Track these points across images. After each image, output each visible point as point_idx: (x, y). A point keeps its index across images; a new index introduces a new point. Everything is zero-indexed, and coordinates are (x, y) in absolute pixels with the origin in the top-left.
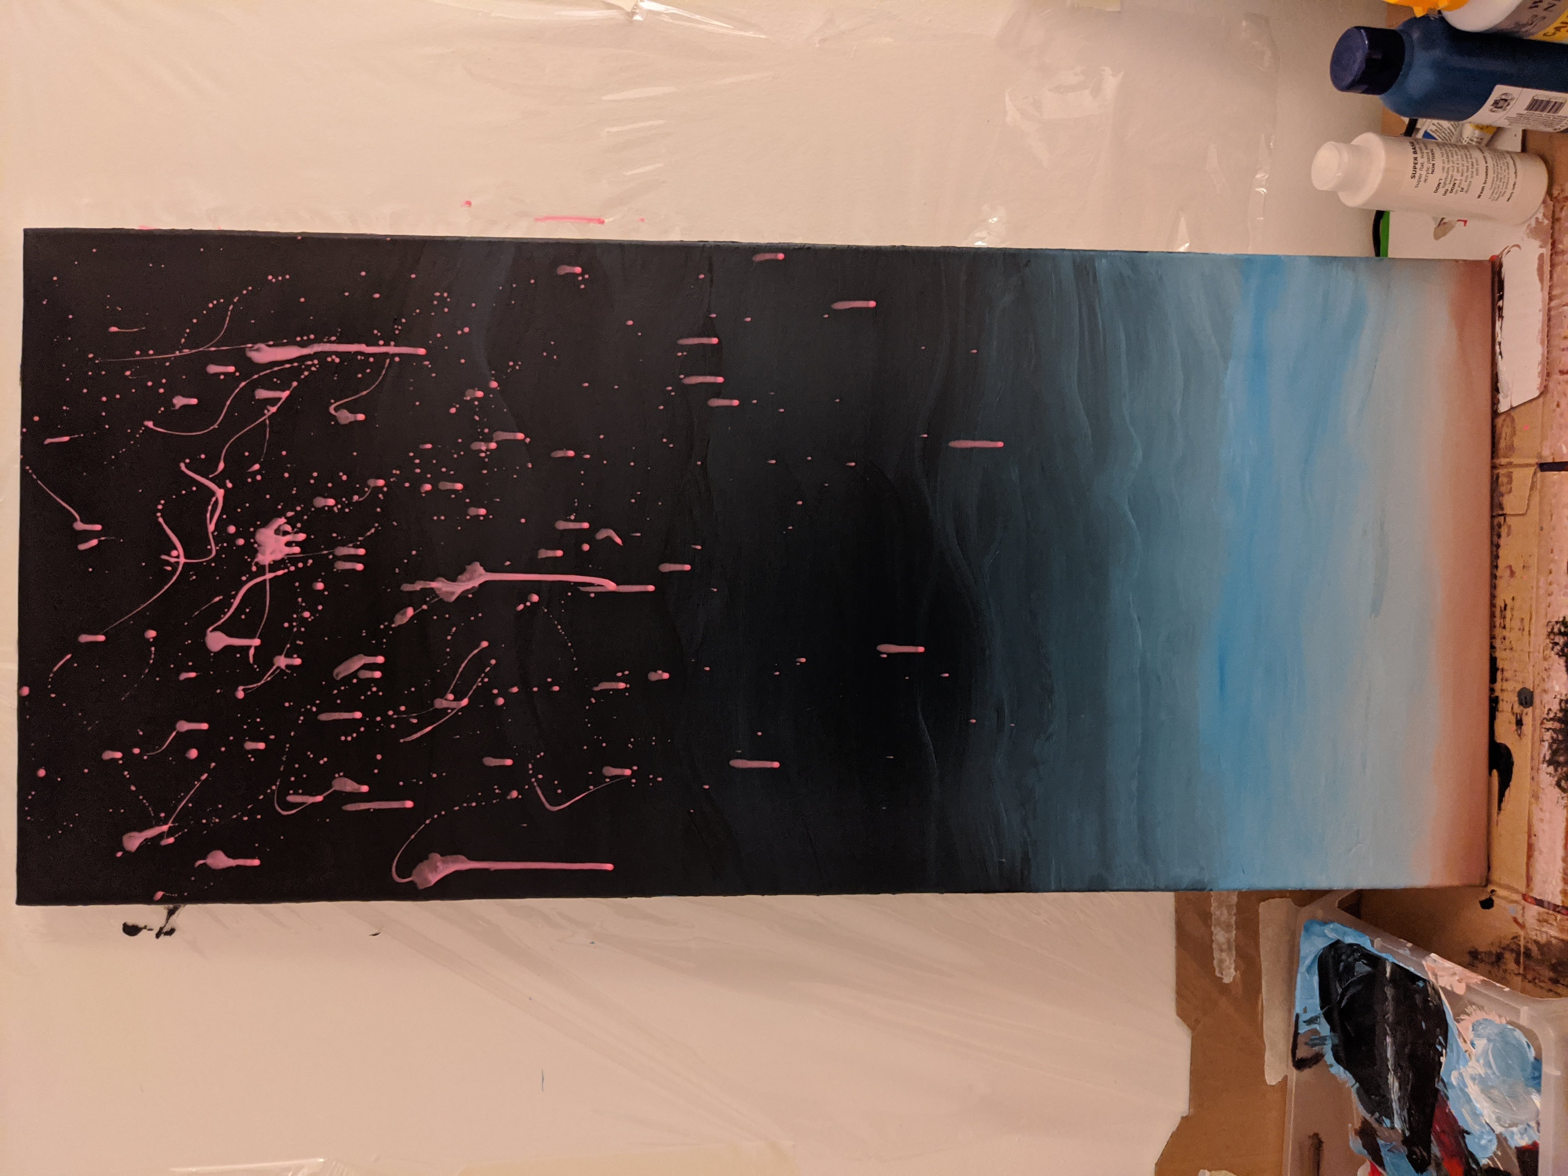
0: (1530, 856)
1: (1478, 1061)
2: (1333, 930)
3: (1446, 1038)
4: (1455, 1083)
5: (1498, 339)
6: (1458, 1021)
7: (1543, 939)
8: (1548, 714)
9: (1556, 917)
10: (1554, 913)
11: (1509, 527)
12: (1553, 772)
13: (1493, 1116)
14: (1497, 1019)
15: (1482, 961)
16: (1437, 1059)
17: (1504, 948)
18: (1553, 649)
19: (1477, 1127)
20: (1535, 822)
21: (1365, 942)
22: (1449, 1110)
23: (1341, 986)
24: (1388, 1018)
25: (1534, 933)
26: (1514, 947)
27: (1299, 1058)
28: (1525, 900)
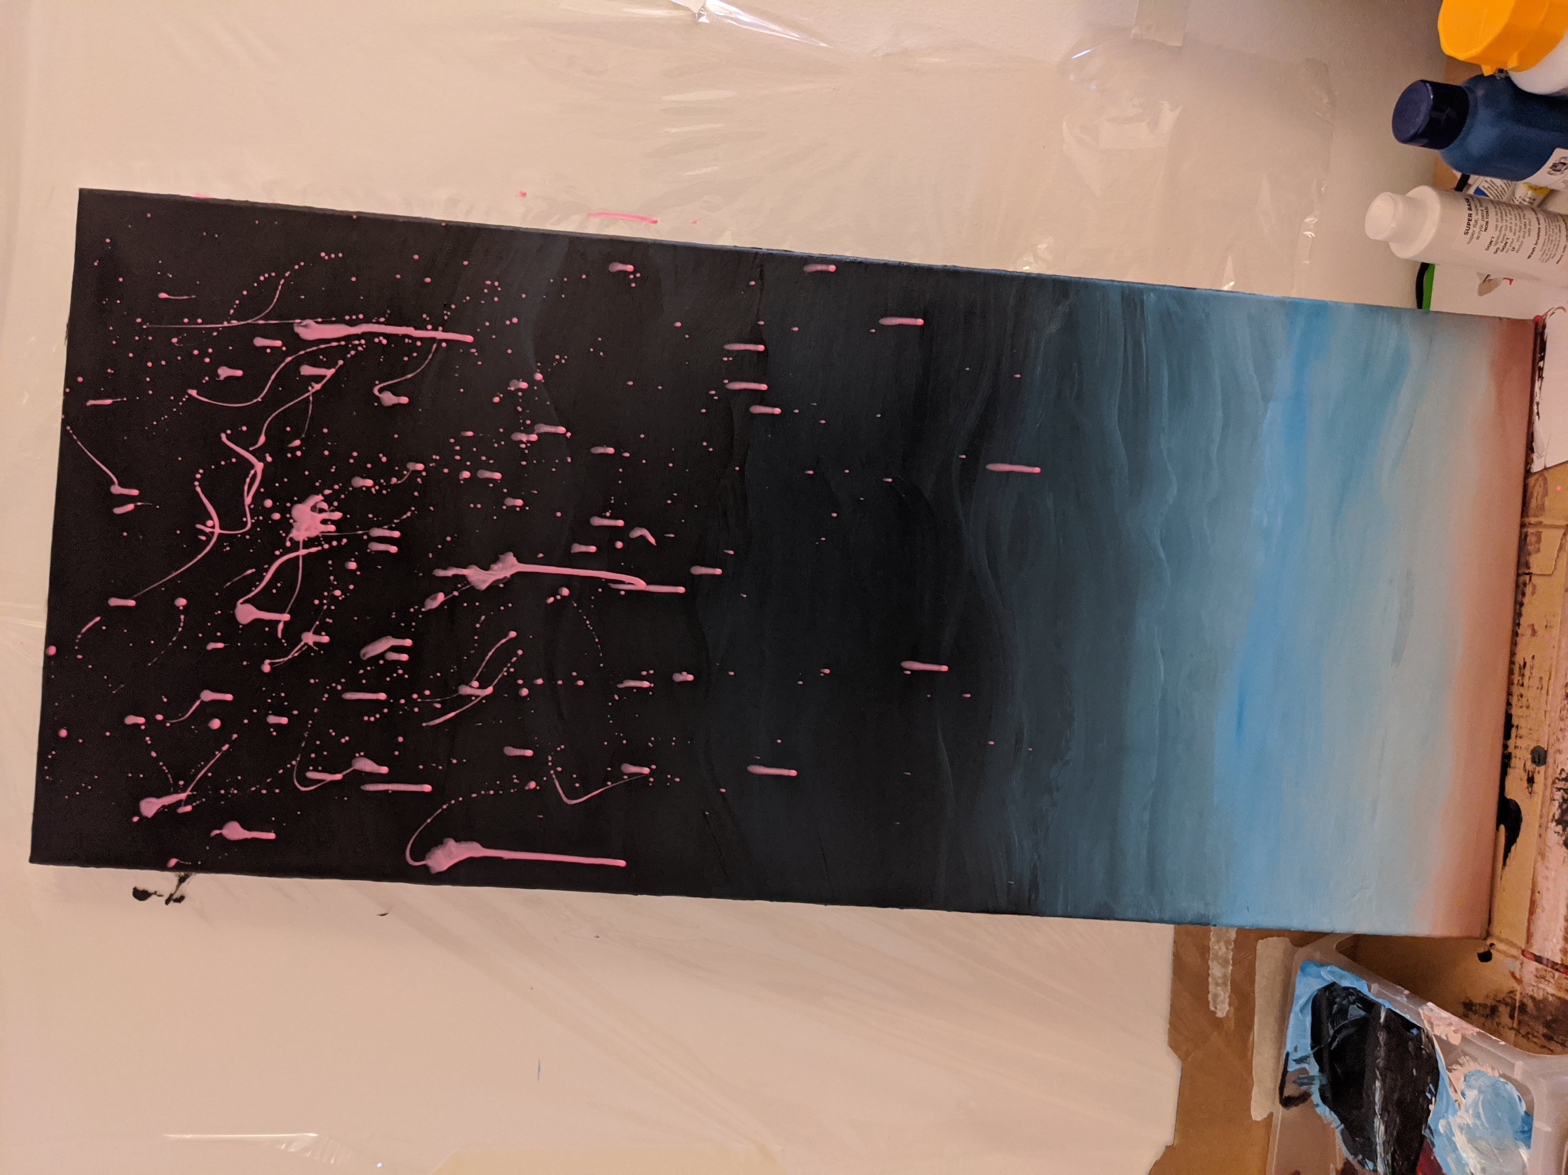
0: (1532, 912)
1: (1467, 1111)
2: (1331, 972)
3: (1436, 1087)
4: (1441, 1130)
5: (1537, 399)
6: (1450, 1071)
7: (1539, 996)
8: (1560, 774)
9: (1554, 975)
10: (1552, 970)
11: (1534, 586)
12: (1561, 832)
13: (1478, 1167)
14: (1490, 1072)
15: (1475, 1012)
16: (1425, 1107)
17: (1499, 1001)
20: (1540, 879)
21: (1362, 986)
22: (1435, 1157)
23: (1333, 1027)
24: (1379, 1062)
25: (1531, 988)
26: (1509, 1000)
27: (1287, 1095)
28: (1524, 955)
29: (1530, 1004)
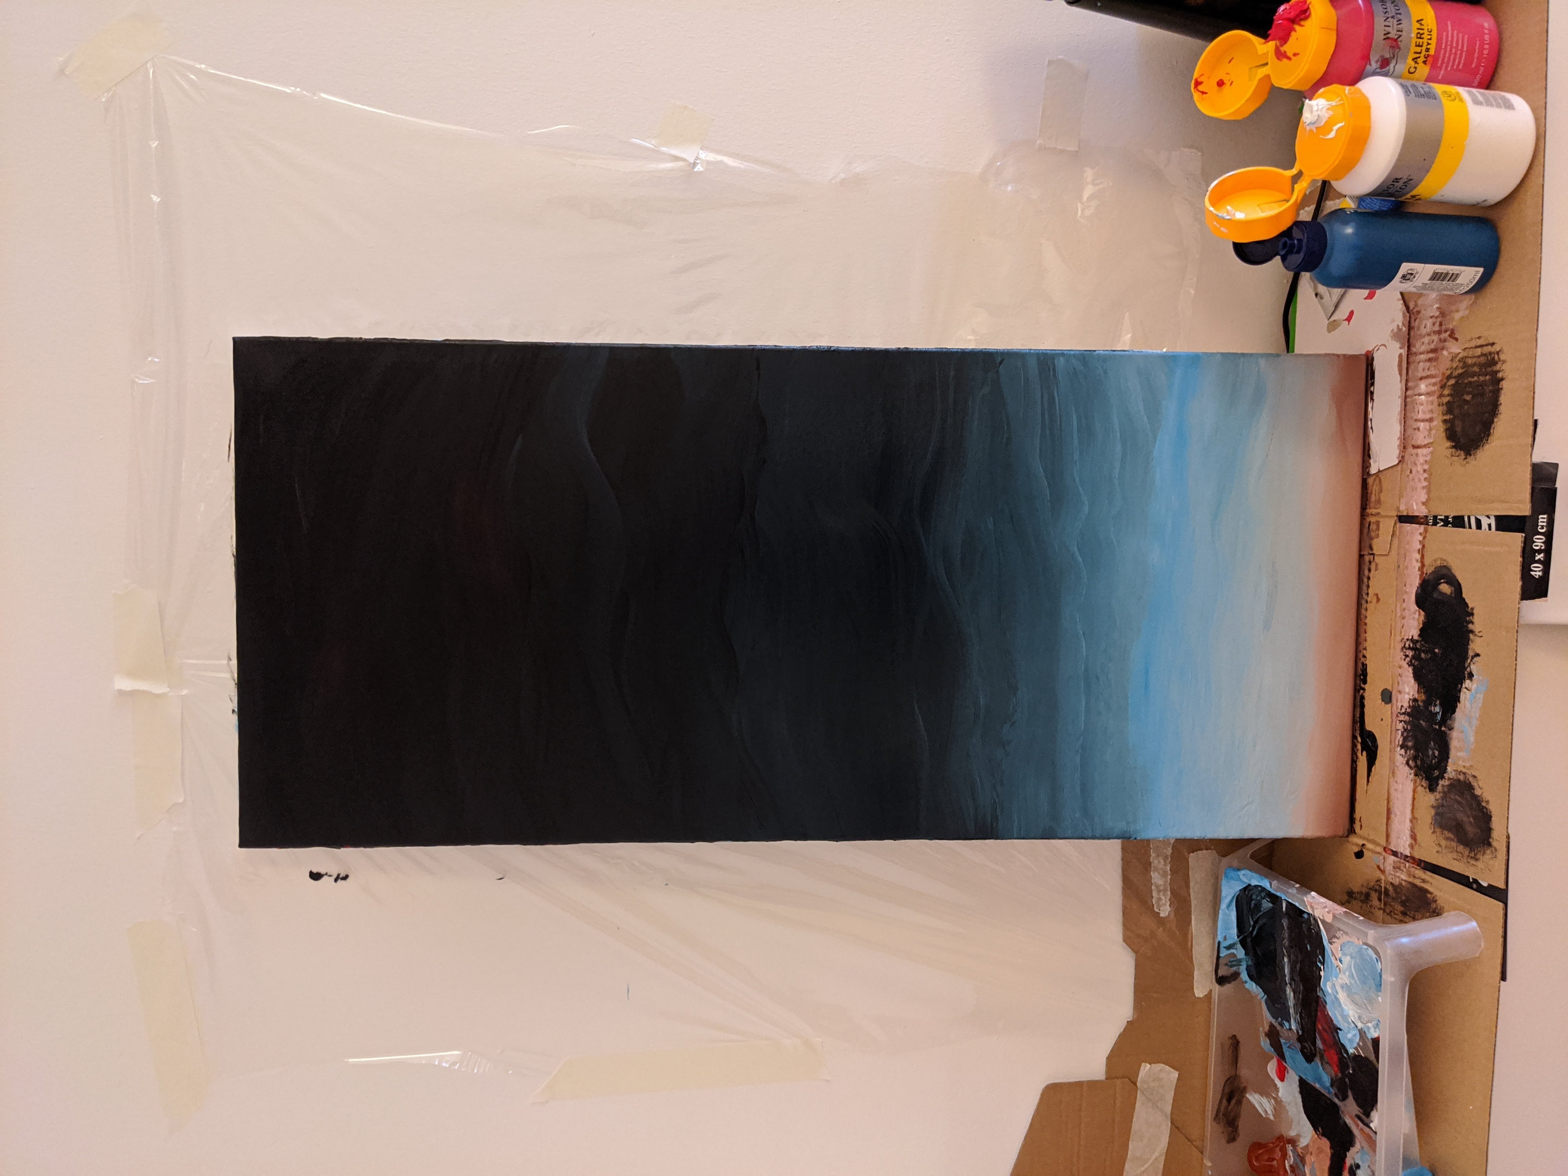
0: (1388, 818)
1: (1345, 974)
2: (1246, 875)
3: (1324, 957)
4: (1330, 991)
5: (1370, 416)
6: (1331, 943)
7: (1396, 882)
8: (1401, 709)
9: (1406, 865)
10: (1404, 862)
11: (1377, 565)
12: (1404, 754)
13: (1356, 1016)
14: (1356, 942)
15: (1355, 899)
16: (1318, 974)
17: (1370, 889)
18: (1405, 659)
19: (1346, 1025)
20: (1392, 791)
21: (1265, 884)
22: (1327, 1011)
23: (1253, 919)
24: (1285, 943)
25: (1390, 877)
26: (1377, 887)
27: (1221, 976)
28: (1385, 852)
29: (1390, 888)
